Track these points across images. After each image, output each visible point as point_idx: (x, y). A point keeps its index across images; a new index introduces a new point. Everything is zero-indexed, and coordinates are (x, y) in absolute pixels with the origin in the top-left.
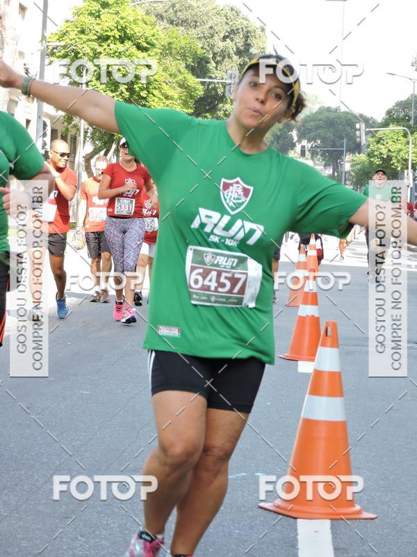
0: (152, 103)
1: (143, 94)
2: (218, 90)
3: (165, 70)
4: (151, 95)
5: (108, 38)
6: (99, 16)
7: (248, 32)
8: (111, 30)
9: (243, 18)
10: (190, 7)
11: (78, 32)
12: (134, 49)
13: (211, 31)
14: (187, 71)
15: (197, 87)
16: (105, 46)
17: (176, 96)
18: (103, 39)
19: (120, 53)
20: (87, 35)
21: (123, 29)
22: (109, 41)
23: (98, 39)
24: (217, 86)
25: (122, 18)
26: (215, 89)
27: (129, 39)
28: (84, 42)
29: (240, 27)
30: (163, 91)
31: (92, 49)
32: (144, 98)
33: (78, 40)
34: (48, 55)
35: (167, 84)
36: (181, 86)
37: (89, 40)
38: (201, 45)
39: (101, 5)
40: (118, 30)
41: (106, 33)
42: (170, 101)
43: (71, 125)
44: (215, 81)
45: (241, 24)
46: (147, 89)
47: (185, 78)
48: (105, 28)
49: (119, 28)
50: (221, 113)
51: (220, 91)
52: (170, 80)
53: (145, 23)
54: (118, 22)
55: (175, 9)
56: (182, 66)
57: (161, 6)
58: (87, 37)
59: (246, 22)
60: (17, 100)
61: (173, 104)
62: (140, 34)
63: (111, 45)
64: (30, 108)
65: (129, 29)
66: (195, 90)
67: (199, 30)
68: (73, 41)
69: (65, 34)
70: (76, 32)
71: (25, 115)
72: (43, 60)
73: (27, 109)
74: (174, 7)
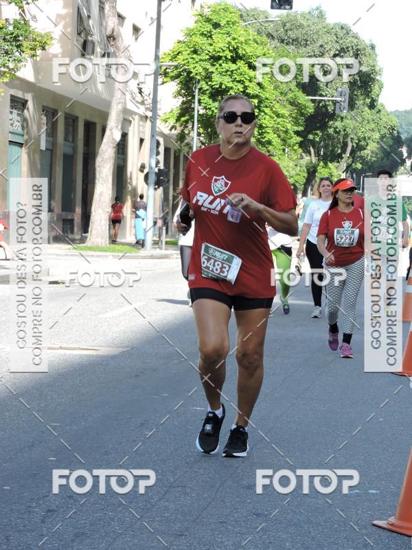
0: (264, 121)
2: (329, 108)
3: (276, 88)
4: (263, 113)
5: (219, 58)
6: (211, 37)
7: (357, 50)
8: (224, 51)
9: (353, 37)
10: (301, 26)
11: (191, 52)
12: (245, 68)
13: (322, 50)
14: (297, 89)
15: (307, 104)
16: (217, 66)
17: (287, 113)
18: (215, 59)
19: (232, 72)
20: (200, 55)
21: (235, 50)
22: (221, 62)
23: (210, 59)
24: (327, 103)
25: (234, 39)
26: (325, 106)
27: (241, 58)
28: (197, 62)
29: (350, 45)
30: (274, 109)
31: (204, 69)
33: (190, 60)
34: (161, 74)
35: (278, 102)
36: (292, 104)
37: (201, 60)
39: (213, 25)
40: (230, 50)
41: (218, 54)
42: (281, 119)
43: (184, 144)
44: (325, 98)
45: (352, 42)
46: (258, 107)
47: (295, 95)
48: (217, 49)
49: (231, 48)
50: (331, 131)
51: (330, 109)
52: (281, 98)
53: (257, 43)
54: (229, 43)
55: (286, 28)
56: (293, 84)
57: (272, 25)
58: (199, 57)
59: (356, 40)
60: (131, 119)
61: (284, 121)
62: (252, 54)
63: (223, 65)
64: (144, 127)
65: (241, 50)
66: (306, 107)
67: (309, 48)
68: (186, 61)
69: (178, 54)
70: (188, 52)
71: (139, 134)
72: (156, 80)
73: (141, 128)
74: (285, 26)
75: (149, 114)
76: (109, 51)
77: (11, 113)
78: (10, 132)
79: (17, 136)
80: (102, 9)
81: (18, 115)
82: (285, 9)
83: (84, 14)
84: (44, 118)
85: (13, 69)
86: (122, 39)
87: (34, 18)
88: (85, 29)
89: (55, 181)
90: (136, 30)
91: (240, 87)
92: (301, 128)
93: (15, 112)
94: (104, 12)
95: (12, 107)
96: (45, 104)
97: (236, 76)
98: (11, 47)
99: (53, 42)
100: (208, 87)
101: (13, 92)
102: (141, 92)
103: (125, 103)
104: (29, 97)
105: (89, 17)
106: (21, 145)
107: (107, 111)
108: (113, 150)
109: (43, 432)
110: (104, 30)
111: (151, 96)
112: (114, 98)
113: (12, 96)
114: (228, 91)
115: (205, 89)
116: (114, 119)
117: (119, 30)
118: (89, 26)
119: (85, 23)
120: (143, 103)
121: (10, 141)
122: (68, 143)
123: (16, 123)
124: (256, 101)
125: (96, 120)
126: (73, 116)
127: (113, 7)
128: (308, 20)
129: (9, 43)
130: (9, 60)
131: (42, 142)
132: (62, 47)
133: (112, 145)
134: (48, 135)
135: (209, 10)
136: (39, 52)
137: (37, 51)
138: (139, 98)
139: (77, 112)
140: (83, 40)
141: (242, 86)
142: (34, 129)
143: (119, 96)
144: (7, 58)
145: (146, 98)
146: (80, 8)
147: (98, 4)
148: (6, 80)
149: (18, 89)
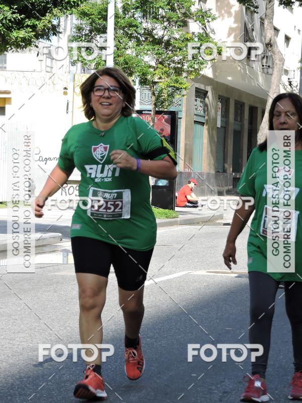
76: (267, 55)
77: (196, 100)
78: (195, 115)
79: (200, 117)
80: (262, 24)
81: (201, 102)
83: (249, 28)
84: (220, 104)
85: (197, 69)
86: (277, 46)
87: (213, 31)
88: (250, 39)
89: (228, 150)
90: (287, 39)
93: (199, 99)
94: (264, 26)
95: (196, 96)
96: (220, 94)
101: (197, 85)
102: (290, 84)
104: (209, 89)
105: (253, 30)
106: (203, 124)
107: (266, 98)
109: (219, 334)
110: (263, 39)
111: (298, 87)
112: (271, 89)
113: (196, 88)
118: (253, 36)
119: (250, 35)
121: (195, 121)
122: (237, 122)
123: (200, 108)
125: (258, 105)
126: (241, 102)
127: (270, 22)
130: (194, 63)
131: (218, 122)
134: (222, 116)
138: (289, 89)
139: (244, 100)
142: (213, 112)
143: (275, 88)
144: (193, 62)
145: (294, 88)
146: (246, 23)
147: (259, 20)
148: (192, 77)
149: (201, 83)
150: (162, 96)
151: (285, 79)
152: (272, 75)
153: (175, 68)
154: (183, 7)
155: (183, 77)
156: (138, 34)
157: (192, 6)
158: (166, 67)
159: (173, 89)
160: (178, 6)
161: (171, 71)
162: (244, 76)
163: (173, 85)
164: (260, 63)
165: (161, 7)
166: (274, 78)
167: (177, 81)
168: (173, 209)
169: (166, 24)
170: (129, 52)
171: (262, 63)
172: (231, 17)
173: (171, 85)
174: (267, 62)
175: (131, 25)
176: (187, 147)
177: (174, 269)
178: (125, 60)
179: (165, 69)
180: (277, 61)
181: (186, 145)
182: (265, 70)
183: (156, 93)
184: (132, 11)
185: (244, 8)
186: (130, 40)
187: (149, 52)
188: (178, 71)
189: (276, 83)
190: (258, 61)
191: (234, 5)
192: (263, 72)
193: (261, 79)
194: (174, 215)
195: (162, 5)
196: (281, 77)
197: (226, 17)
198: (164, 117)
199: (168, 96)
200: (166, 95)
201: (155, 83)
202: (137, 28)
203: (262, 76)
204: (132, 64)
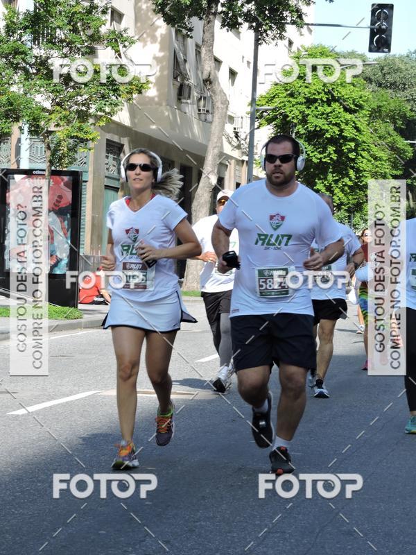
0: (361, 164)
1: (352, 155)
4: (359, 157)
5: (315, 101)
8: (319, 93)
10: (399, 70)
11: (287, 95)
12: (341, 111)
14: (396, 134)
15: (406, 149)
16: (313, 108)
17: (385, 158)
18: (310, 102)
19: (327, 114)
20: (296, 98)
21: (330, 92)
22: (317, 104)
23: (306, 102)
27: (337, 101)
28: (293, 106)
30: (371, 153)
32: (353, 160)
33: (286, 103)
34: (257, 118)
35: (376, 146)
36: (390, 148)
37: (297, 103)
38: (409, 108)
40: (326, 93)
41: (314, 96)
42: (379, 162)
46: (355, 150)
47: (394, 140)
48: (313, 91)
49: (326, 90)
52: (379, 143)
53: (354, 85)
55: (384, 72)
56: (391, 128)
57: (370, 69)
58: (296, 100)
60: (228, 164)
61: (383, 164)
62: (347, 97)
63: (319, 108)
64: (240, 171)
65: (336, 92)
66: (404, 152)
67: (407, 92)
68: (282, 104)
69: (274, 97)
70: (285, 95)
71: (235, 178)
72: (252, 124)
73: (237, 172)
74: (382, 69)
75: (246, 158)
76: (205, 95)
77: (107, 157)
78: (106, 177)
79: (113, 181)
80: (198, 53)
81: (114, 159)
82: (383, 52)
83: (180, 58)
85: (109, 113)
86: (219, 83)
88: (181, 73)
90: (233, 74)
91: (336, 129)
92: (399, 173)
93: (111, 156)
94: (200, 56)
95: (108, 152)
97: (331, 119)
98: (107, 91)
99: (150, 85)
100: (304, 131)
101: (109, 136)
102: (237, 136)
103: (222, 147)
104: (125, 141)
105: (185, 61)
106: (116, 190)
107: (203, 155)
108: (210, 195)
110: (200, 75)
111: (248, 140)
112: (210, 142)
113: (107, 140)
114: (324, 134)
115: (302, 133)
116: (210, 163)
117: (215, 73)
118: (185, 70)
119: (182, 67)
120: (239, 147)
121: (105, 186)
123: (112, 168)
124: (353, 144)
125: (192, 165)
126: (169, 160)
127: (209, 51)
128: (405, 63)
129: (105, 88)
130: (105, 104)
132: (158, 90)
133: (208, 189)
135: (306, 53)
136: (135, 96)
137: (134, 95)
138: (235, 142)
139: (173, 157)
140: (179, 85)
141: (338, 129)
143: (216, 140)
144: (104, 102)
145: (242, 142)
146: (177, 52)
147: (194, 48)
148: (102, 124)
149: (114, 133)
150: (60, 150)
151: (229, 129)
152: (211, 123)
153: (78, 112)
154: (89, 27)
155: (89, 124)
156: (27, 63)
157: (103, 26)
158: (65, 109)
159: (75, 141)
160: (83, 25)
161: (73, 115)
162: (173, 125)
163: (75, 134)
164: (195, 106)
165: (59, 27)
166: (215, 127)
167: (80, 129)
168: (75, 306)
169: (65, 50)
170: (14, 88)
171: (198, 106)
172: (155, 42)
173: (73, 134)
174: (204, 106)
175: (17, 52)
176: (96, 222)
177: (76, 388)
178: (8, 99)
179: (64, 113)
180: (219, 104)
181: (93, 218)
182: (203, 117)
183: (52, 146)
184: (19, 32)
185: (173, 30)
186: (16, 73)
187: (42, 89)
188: (83, 116)
189: (217, 134)
190: (193, 103)
191: (160, 27)
192: (200, 119)
193: (196, 129)
194: (77, 314)
195: (61, 24)
196: (224, 126)
197: (149, 43)
198: (63, 180)
199: (70, 150)
200: (65, 149)
201: (51, 133)
202: (26, 55)
203: (198, 124)
204: (19, 105)
